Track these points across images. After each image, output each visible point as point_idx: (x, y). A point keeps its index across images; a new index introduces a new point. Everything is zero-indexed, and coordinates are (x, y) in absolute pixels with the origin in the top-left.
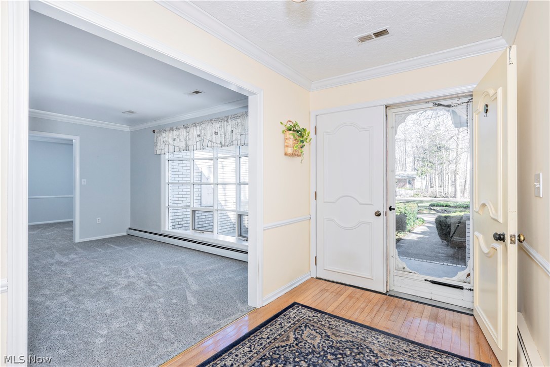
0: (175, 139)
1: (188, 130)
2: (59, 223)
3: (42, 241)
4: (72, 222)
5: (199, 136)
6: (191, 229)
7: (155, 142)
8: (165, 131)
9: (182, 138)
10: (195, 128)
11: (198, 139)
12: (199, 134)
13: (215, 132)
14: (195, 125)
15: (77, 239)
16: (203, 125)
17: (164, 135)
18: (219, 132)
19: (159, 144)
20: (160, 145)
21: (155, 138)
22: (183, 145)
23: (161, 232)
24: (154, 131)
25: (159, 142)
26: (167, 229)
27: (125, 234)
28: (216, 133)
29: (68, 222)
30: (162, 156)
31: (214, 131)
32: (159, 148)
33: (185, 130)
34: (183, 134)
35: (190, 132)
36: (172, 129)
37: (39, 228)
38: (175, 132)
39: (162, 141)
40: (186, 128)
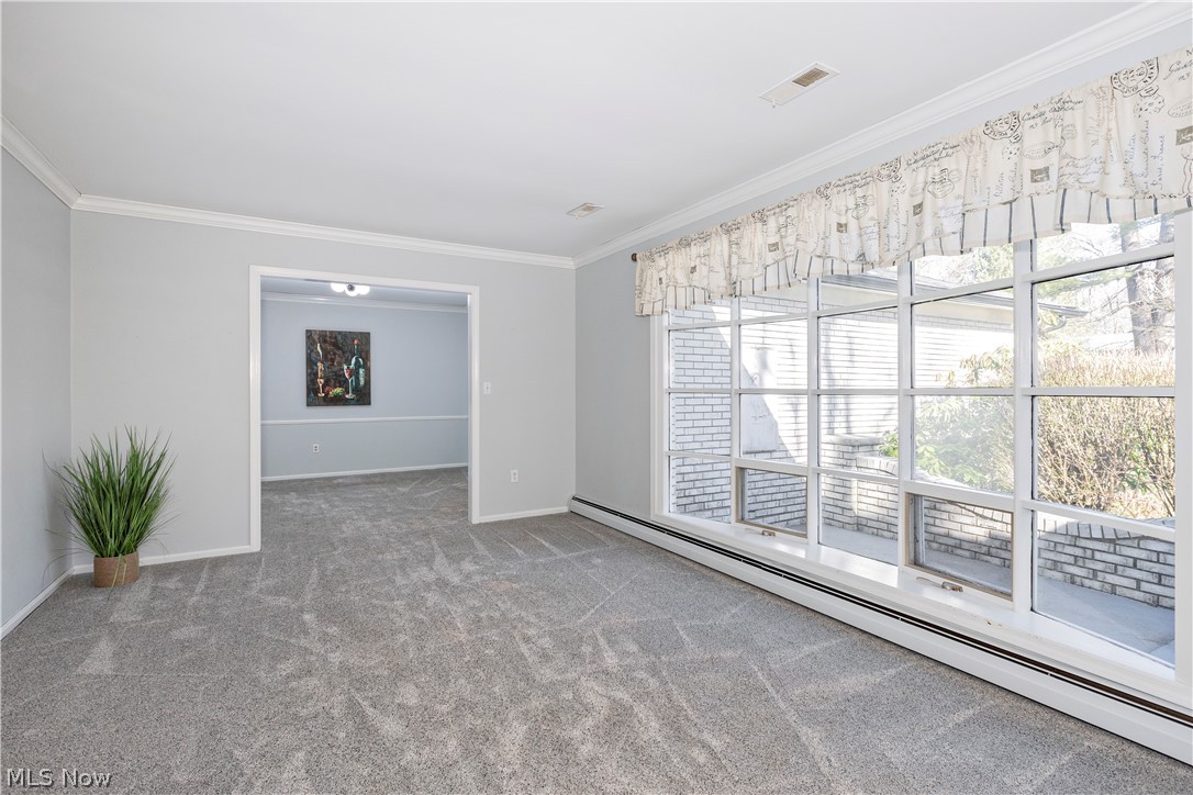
0: (694, 268)
1: (734, 236)
2: (445, 470)
3: (416, 512)
4: (466, 469)
5: (774, 247)
6: (733, 518)
7: (637, 283)
8: (665, 251)
9: (717, 263)
10: (759, 225)
11: (770, 257)
12: (772, 240)
13: (840, 225)
14: (761, 217)
15: (477, 516)
16: (791, 212)
17: (661, 262)
18: (853, 225)
19: (647, 289)
20: (652, 292)
21: (638, 275)
22: (719, 282)
23: (652, 519)
24: (634, 258)
25: (648, 282)
26: (666, 513)
27: (564, 509)
28: (841, 227)
29: (458, 470)
30: (655, 320)
31: (834, 220)
32: (647, 297)
33: (725, 238)
34: (719, 248)
35: (745, 241)
36: (685, 243)
37: (413, 480)
38: (694, 250)
39: (656, 278)
40: (728, 232)
